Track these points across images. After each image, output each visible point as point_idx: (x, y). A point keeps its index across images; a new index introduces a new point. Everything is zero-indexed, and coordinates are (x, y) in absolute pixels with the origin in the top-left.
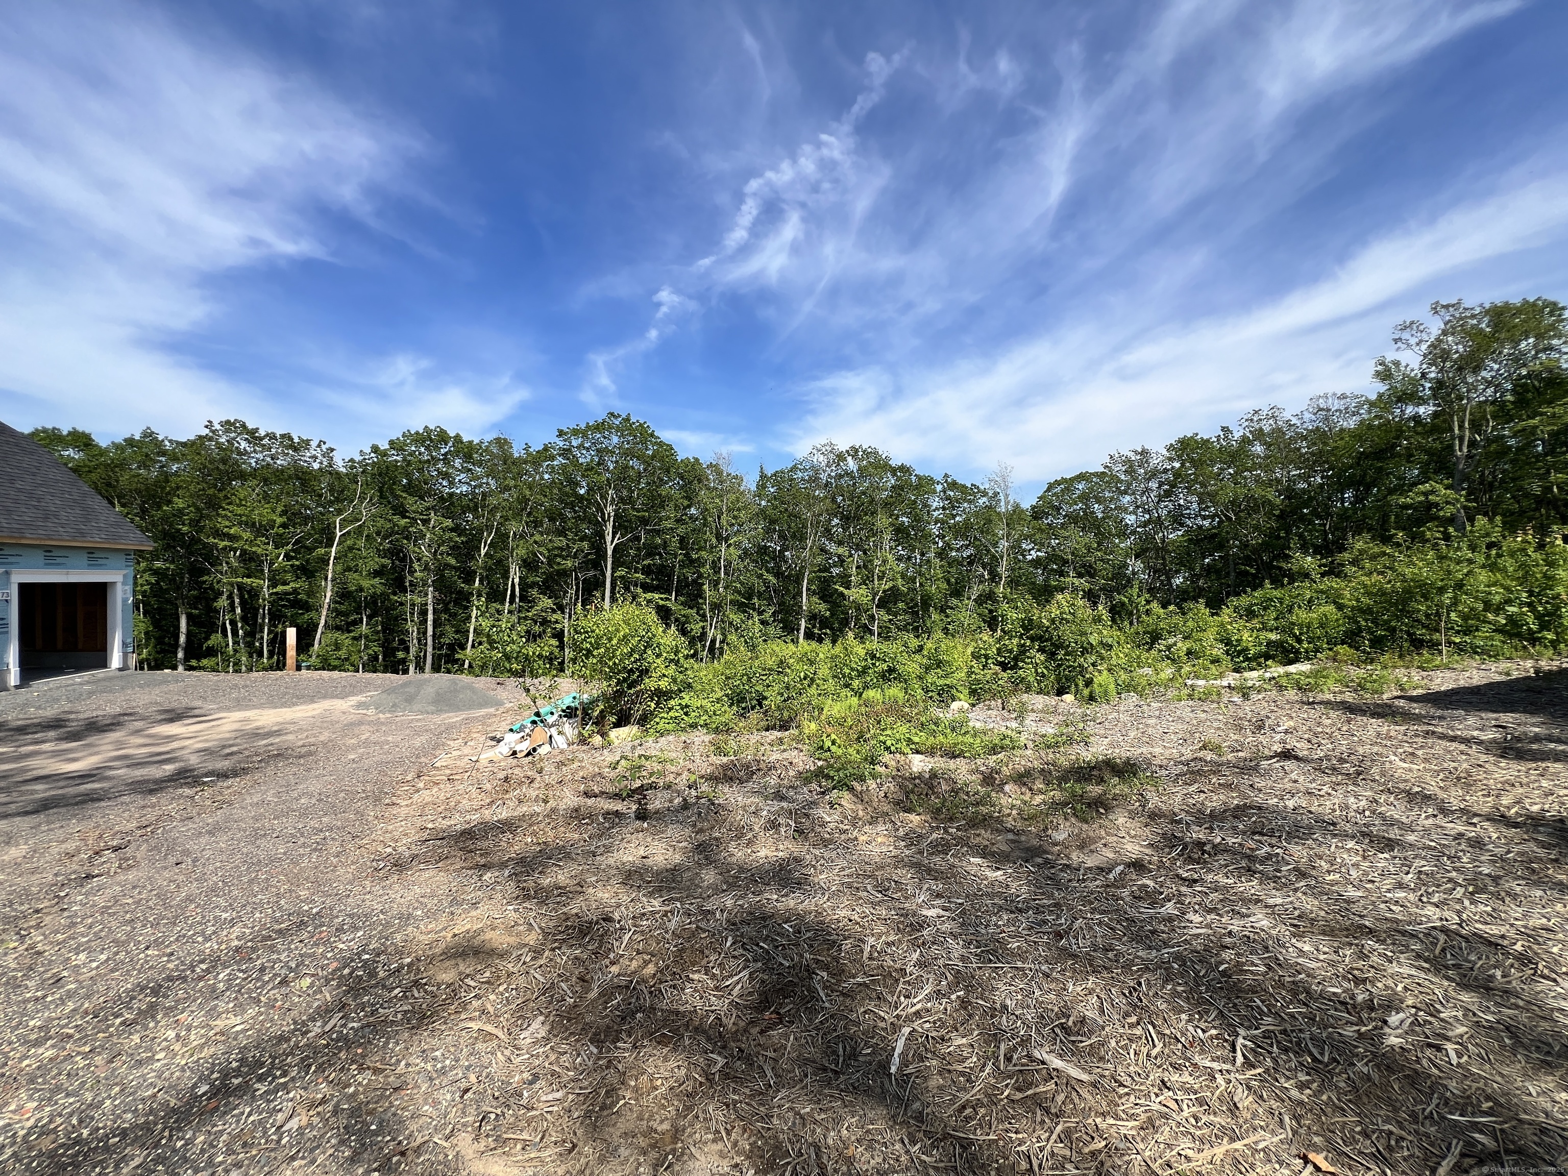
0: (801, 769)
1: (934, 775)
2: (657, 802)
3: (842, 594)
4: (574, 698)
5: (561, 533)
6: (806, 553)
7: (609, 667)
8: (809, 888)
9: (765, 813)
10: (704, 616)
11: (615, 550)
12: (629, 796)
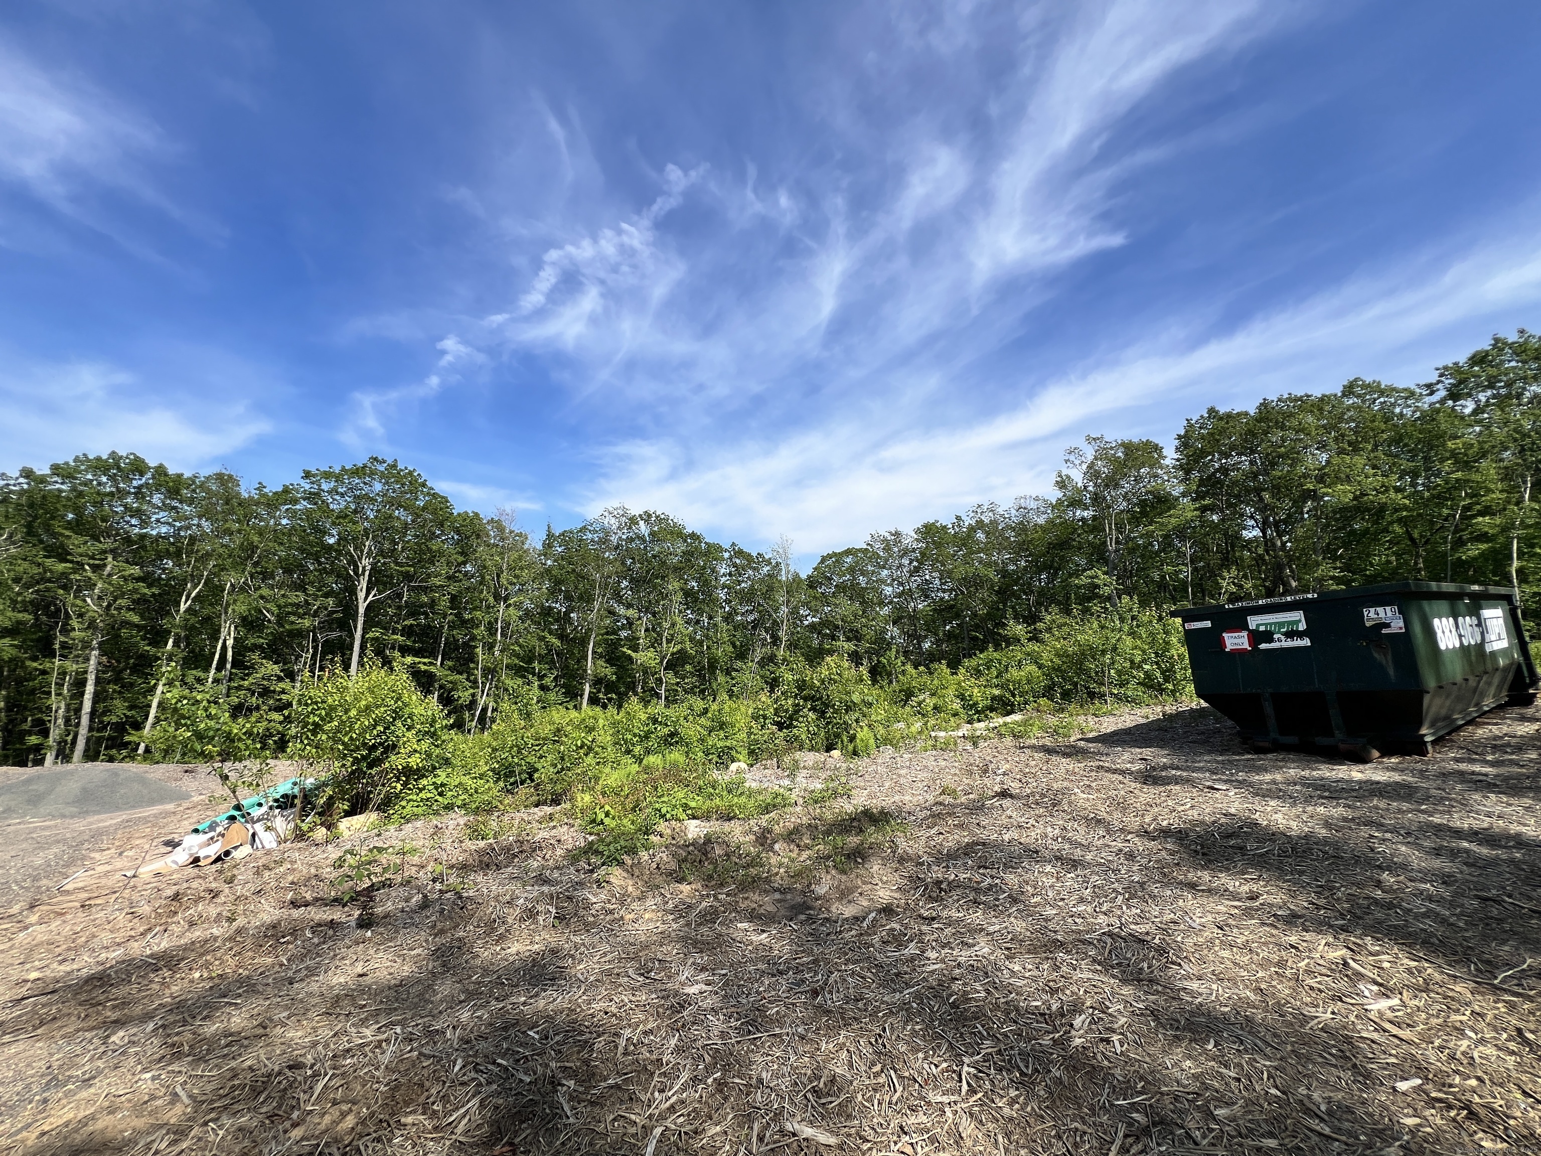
0: (570, 847)
1: (708, 840)
2: (386, 904)
3: (630, 658)
4: (295, 784)
5: (301, 587)
6: (592, 616)
7: (343, 743)
8: (563, 982)
9: (522, 901)
10: (475, 682)
11: (368, 608)
12: (352, 899)
